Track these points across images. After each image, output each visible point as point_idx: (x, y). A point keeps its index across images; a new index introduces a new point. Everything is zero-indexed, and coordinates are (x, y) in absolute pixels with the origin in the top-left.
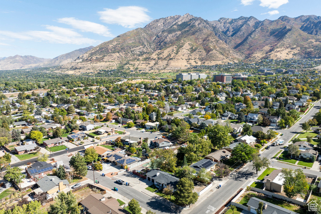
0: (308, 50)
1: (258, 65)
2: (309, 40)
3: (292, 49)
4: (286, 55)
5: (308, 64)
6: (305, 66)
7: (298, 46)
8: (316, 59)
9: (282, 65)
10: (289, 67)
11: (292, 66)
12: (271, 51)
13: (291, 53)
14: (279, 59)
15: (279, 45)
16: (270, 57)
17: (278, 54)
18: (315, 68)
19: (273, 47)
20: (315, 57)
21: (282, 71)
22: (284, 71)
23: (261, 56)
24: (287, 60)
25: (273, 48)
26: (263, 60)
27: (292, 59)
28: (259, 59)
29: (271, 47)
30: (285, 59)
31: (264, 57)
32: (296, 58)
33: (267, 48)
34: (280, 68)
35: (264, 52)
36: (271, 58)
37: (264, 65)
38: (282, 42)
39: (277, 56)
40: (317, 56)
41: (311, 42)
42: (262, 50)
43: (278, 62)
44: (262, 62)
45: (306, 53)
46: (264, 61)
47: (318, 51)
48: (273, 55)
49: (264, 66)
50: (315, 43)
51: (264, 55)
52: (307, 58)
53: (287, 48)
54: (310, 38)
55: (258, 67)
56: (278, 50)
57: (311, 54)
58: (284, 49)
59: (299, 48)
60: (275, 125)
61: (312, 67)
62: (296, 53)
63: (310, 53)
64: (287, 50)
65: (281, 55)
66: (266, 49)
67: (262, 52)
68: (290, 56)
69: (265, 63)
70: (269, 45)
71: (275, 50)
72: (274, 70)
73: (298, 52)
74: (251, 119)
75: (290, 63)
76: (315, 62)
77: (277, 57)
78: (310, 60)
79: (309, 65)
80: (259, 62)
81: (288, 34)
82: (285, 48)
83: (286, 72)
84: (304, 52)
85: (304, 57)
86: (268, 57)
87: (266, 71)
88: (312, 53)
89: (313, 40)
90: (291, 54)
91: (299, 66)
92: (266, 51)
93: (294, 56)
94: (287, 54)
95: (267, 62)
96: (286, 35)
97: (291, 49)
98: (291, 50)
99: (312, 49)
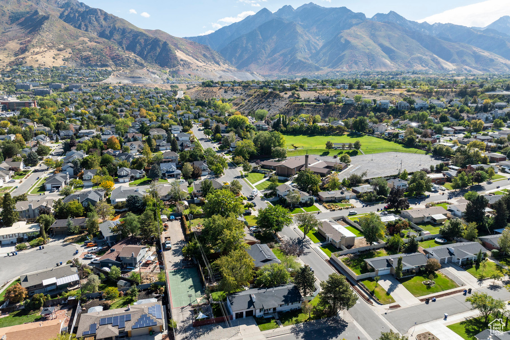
0: (85, 54)
1: (9, 77)
2: (81, 39)
3: (60, 50)
4: (53, 60)
5: (92, 75)
6: (90, 78)
7: (66, 46)
8: (98, 69)
9: (52, 77)
10: (67, 80)
11: (71, 79)
12: (23, 51)
13: (59, 58)
14: (43, 67)
15: (34, 41)
16: (26, 62)
17: (39, 57)
18: (104, 81)
19: (25, 45)
20: (97, 65)
21: (60, 87)
22: (63, 86)
23: (8, 60)
24: (57, 69)
25: (26, 47)
26: (14, 67)
27: (65, 68)
28: (5, 64)
29: (21, 44)
30: (53, 67)
31: (13, 62)
32: (70, 65)
33: (14, 45)
34: (52, 82)
35: (10, 53)
36: (29, 64)
37: (19, 75)
38: (38, 37)
39: (37, 61)
40: (99, 64)
41: (84, 42)
42: (5, 49)
43: (44, 72)
44: (13, 71)
45: (82, 59)
46: (17, 69)
47: (99, 56)
48: (29, 58)
49: (20, 78)
50: (89, 44)
51: (13, 59)
52: (86, 66)
53: (50, 48)
54: (80, 34)
55: (11, 81)
56: (36, 50)
57: (90, 61)
58: (46, 49)
59: (69, 50)
60: (207, 173)
61: (100, 80)
62: (67, 57)
63: (87, 58)
64: (52, 51)
65: (44, 59)
66: (12, 47)
67: (7, 52)
68: (59, 63)
69: (19, 73)
70: (16, 41)
71: (32, 50)
72: (43, 85)
73: (70, 55)
74: (167, 172)
75: (65, 73)
76: (100, 72)
77: (39, 62)
78: (91, 70)
79: (94, 76)
80: (8, 72)
81: (45, 24)
82: (46, 47)
83: (67, 89)
84: (79, 56)
85: (82, 65)
86: (22, 62)
87: (32, 88)
88: (91, 59)
89: (86, 39)
90: (61, 59)
91: (81, 79)
92: (12, 50)
93: (66, 63)
94: (54, 58)
95: (23, 71)
96: (43, 26)
97: (58, 50)
98: (59, 52)
99: (90, 53)
